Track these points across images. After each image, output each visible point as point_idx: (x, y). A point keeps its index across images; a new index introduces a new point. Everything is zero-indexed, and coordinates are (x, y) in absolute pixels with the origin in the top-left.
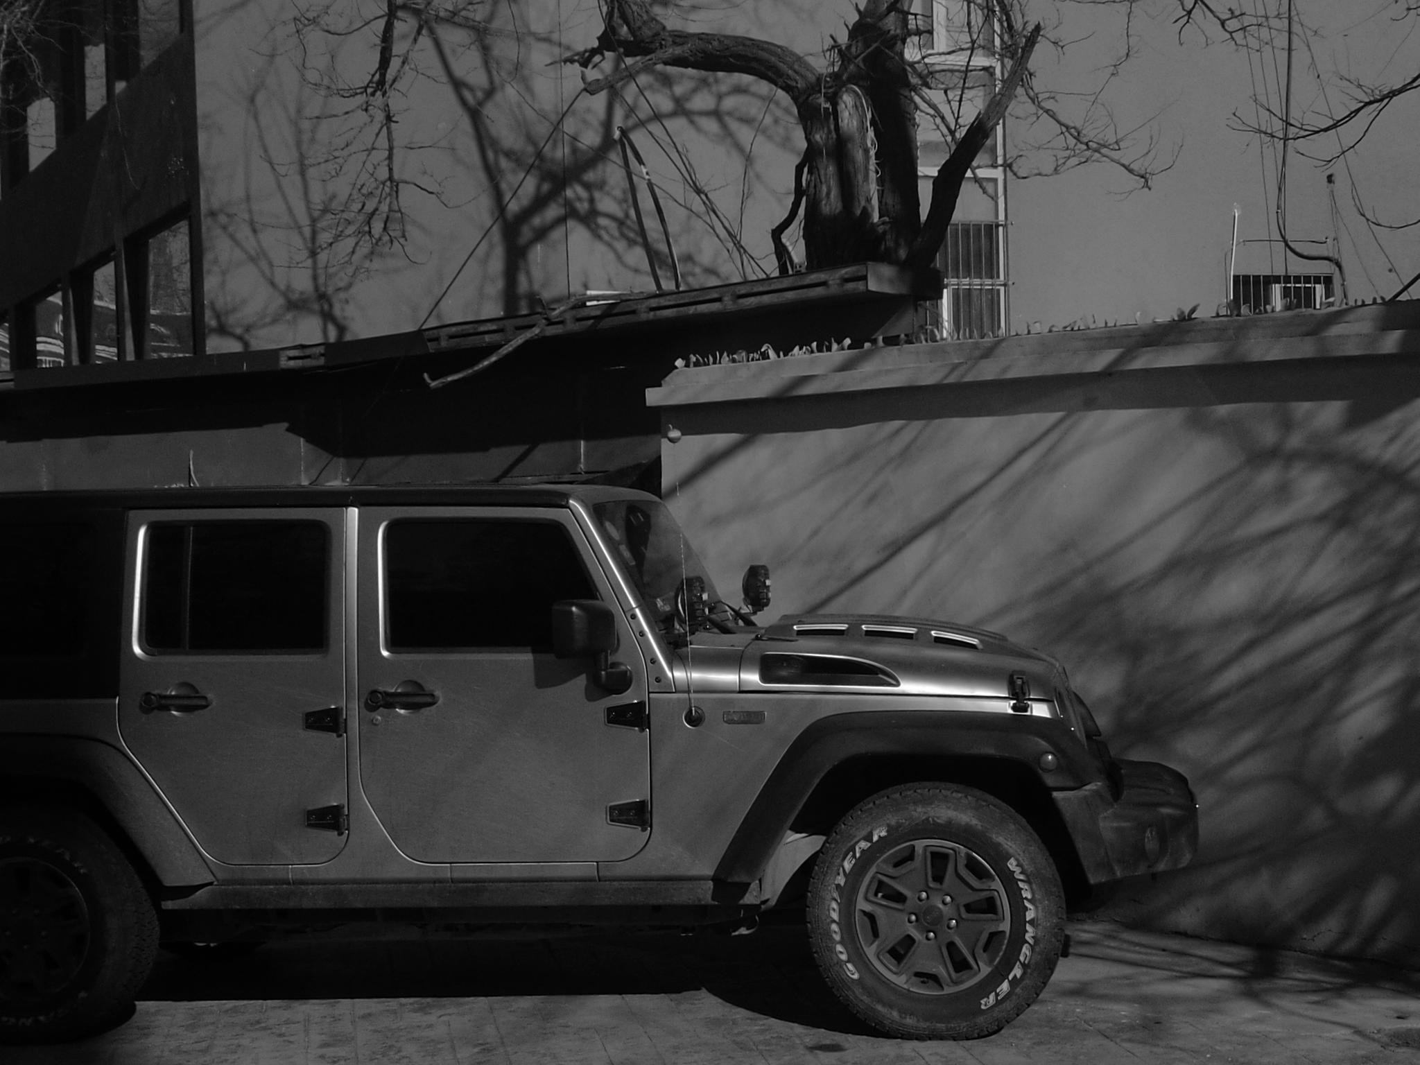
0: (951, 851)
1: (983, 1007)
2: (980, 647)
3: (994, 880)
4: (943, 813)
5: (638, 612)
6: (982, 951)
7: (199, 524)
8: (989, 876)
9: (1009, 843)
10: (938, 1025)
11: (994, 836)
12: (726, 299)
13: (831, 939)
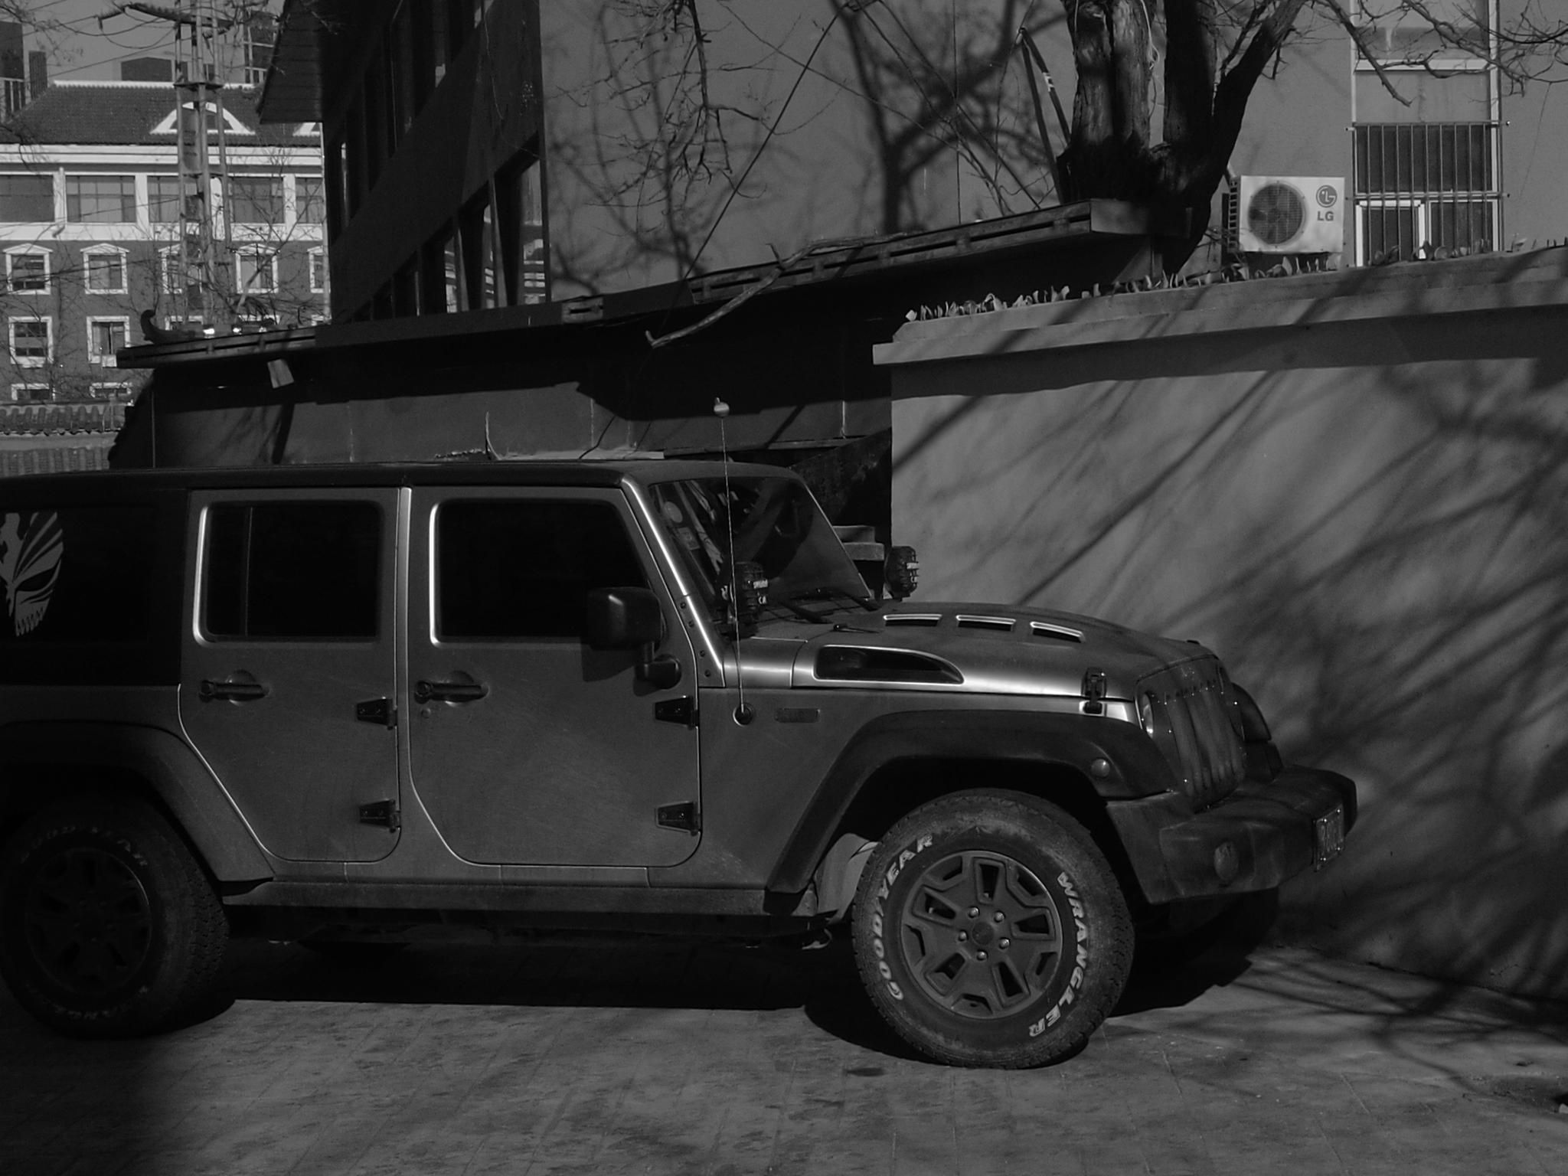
0: (1001, 865)
1: (1032, 1034)
2: (1083, 639)
3: (1045, 896)
4: (991, 823)
5: (689, 600)
6: (1034, 974)
7: (261, 507)
8: (1041, 892)
9: (1061, 858)
10: (985, 1052)
11: (1044, 849)
12: (960, 242)
13: (874, 955)
